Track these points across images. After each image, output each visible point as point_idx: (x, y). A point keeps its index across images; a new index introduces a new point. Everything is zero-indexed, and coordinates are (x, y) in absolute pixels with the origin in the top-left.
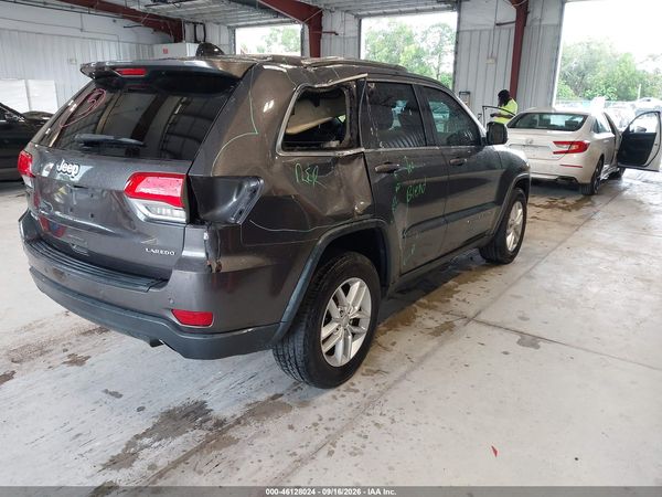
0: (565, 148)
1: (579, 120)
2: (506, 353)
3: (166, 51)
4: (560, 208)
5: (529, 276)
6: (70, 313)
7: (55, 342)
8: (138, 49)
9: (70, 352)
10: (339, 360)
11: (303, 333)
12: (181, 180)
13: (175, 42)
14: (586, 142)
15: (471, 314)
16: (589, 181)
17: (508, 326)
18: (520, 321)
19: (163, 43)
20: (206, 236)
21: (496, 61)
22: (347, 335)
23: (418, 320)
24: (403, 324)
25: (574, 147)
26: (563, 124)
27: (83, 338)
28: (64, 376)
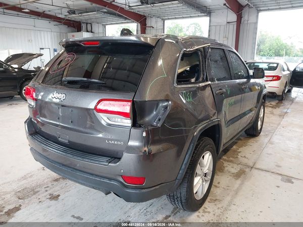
0: (271, 79)
1: (275, 65)
2: (278, 187)
3: (73, 36)
4: (270, 107)
5: (270, 142)
6: (45, 168)
7: (40, 186)
8: (60, 35)
9: (49, 192)
10: (200, 196)
11: (186, 184)
12: (130, 103)
13: (78, 31)
14: (280, 75)
15: (251, 164)
16: (281, 94)
17: (272, 171)
18: (276, 168)
19: (72, 32)
20: (144, 134)
21: (228, 39)
22: (203, 182)
23: (226, 169)
24: (219, 171)
25: (274, 78)
26: (267, 67)
27: (55, 183)
28: (49, 207)
